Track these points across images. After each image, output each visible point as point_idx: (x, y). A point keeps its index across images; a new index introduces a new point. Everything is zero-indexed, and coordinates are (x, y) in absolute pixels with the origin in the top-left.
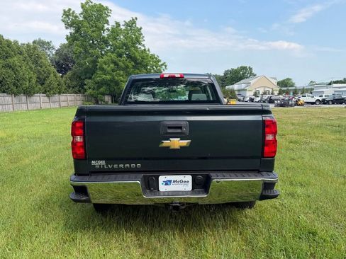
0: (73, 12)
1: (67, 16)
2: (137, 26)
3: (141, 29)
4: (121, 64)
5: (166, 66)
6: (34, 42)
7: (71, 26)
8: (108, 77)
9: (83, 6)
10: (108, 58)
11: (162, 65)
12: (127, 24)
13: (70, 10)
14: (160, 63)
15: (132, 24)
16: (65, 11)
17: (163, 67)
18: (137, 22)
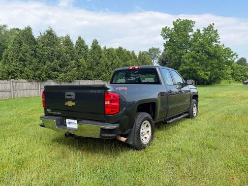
0: (169, 28)
1: (165, 31)
2: (214, 29)
3: (216, 31)
4: (198, 58)
5: (237, 56)
6: (150, 50)
7: (166, 37)
8: (188, 67)
9: (174, 23)
10: (188, 54)
11: (234, 55)
12: (205, 30)
13: (166, 27)
14: (232, 54)
15: (210, 29)
16: (163, 29)
17: (235, 56)
18: (214, 26)
